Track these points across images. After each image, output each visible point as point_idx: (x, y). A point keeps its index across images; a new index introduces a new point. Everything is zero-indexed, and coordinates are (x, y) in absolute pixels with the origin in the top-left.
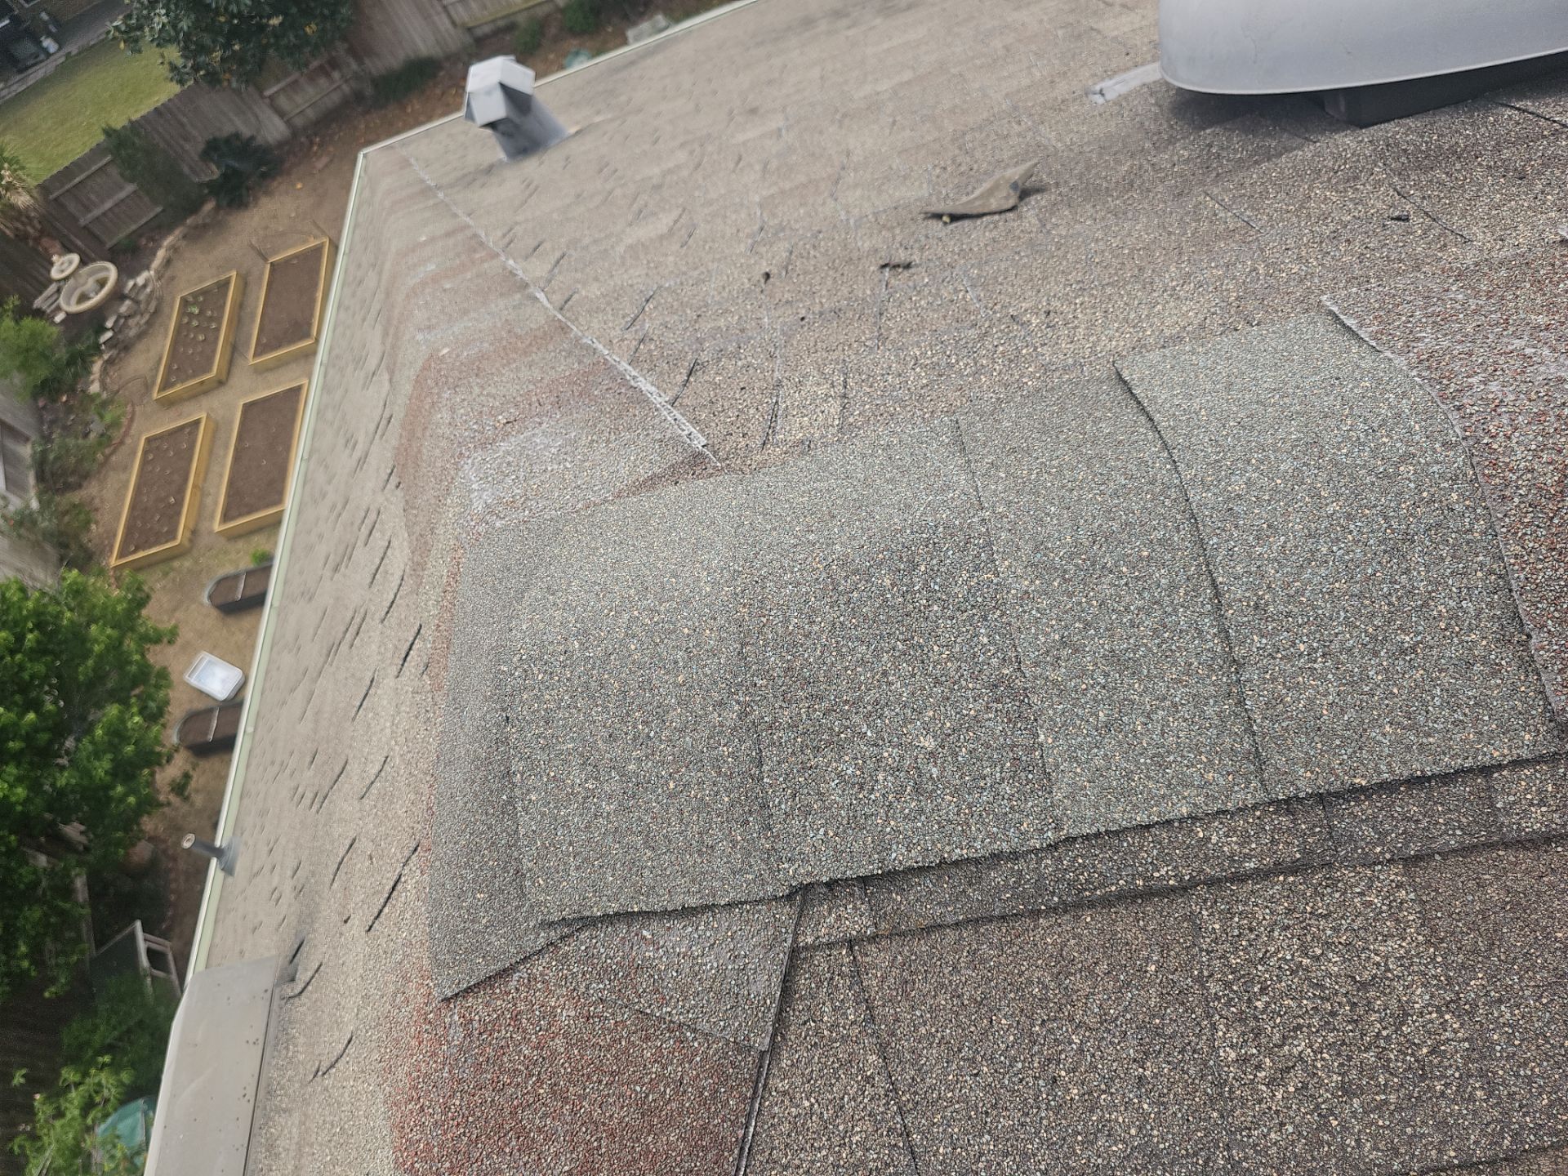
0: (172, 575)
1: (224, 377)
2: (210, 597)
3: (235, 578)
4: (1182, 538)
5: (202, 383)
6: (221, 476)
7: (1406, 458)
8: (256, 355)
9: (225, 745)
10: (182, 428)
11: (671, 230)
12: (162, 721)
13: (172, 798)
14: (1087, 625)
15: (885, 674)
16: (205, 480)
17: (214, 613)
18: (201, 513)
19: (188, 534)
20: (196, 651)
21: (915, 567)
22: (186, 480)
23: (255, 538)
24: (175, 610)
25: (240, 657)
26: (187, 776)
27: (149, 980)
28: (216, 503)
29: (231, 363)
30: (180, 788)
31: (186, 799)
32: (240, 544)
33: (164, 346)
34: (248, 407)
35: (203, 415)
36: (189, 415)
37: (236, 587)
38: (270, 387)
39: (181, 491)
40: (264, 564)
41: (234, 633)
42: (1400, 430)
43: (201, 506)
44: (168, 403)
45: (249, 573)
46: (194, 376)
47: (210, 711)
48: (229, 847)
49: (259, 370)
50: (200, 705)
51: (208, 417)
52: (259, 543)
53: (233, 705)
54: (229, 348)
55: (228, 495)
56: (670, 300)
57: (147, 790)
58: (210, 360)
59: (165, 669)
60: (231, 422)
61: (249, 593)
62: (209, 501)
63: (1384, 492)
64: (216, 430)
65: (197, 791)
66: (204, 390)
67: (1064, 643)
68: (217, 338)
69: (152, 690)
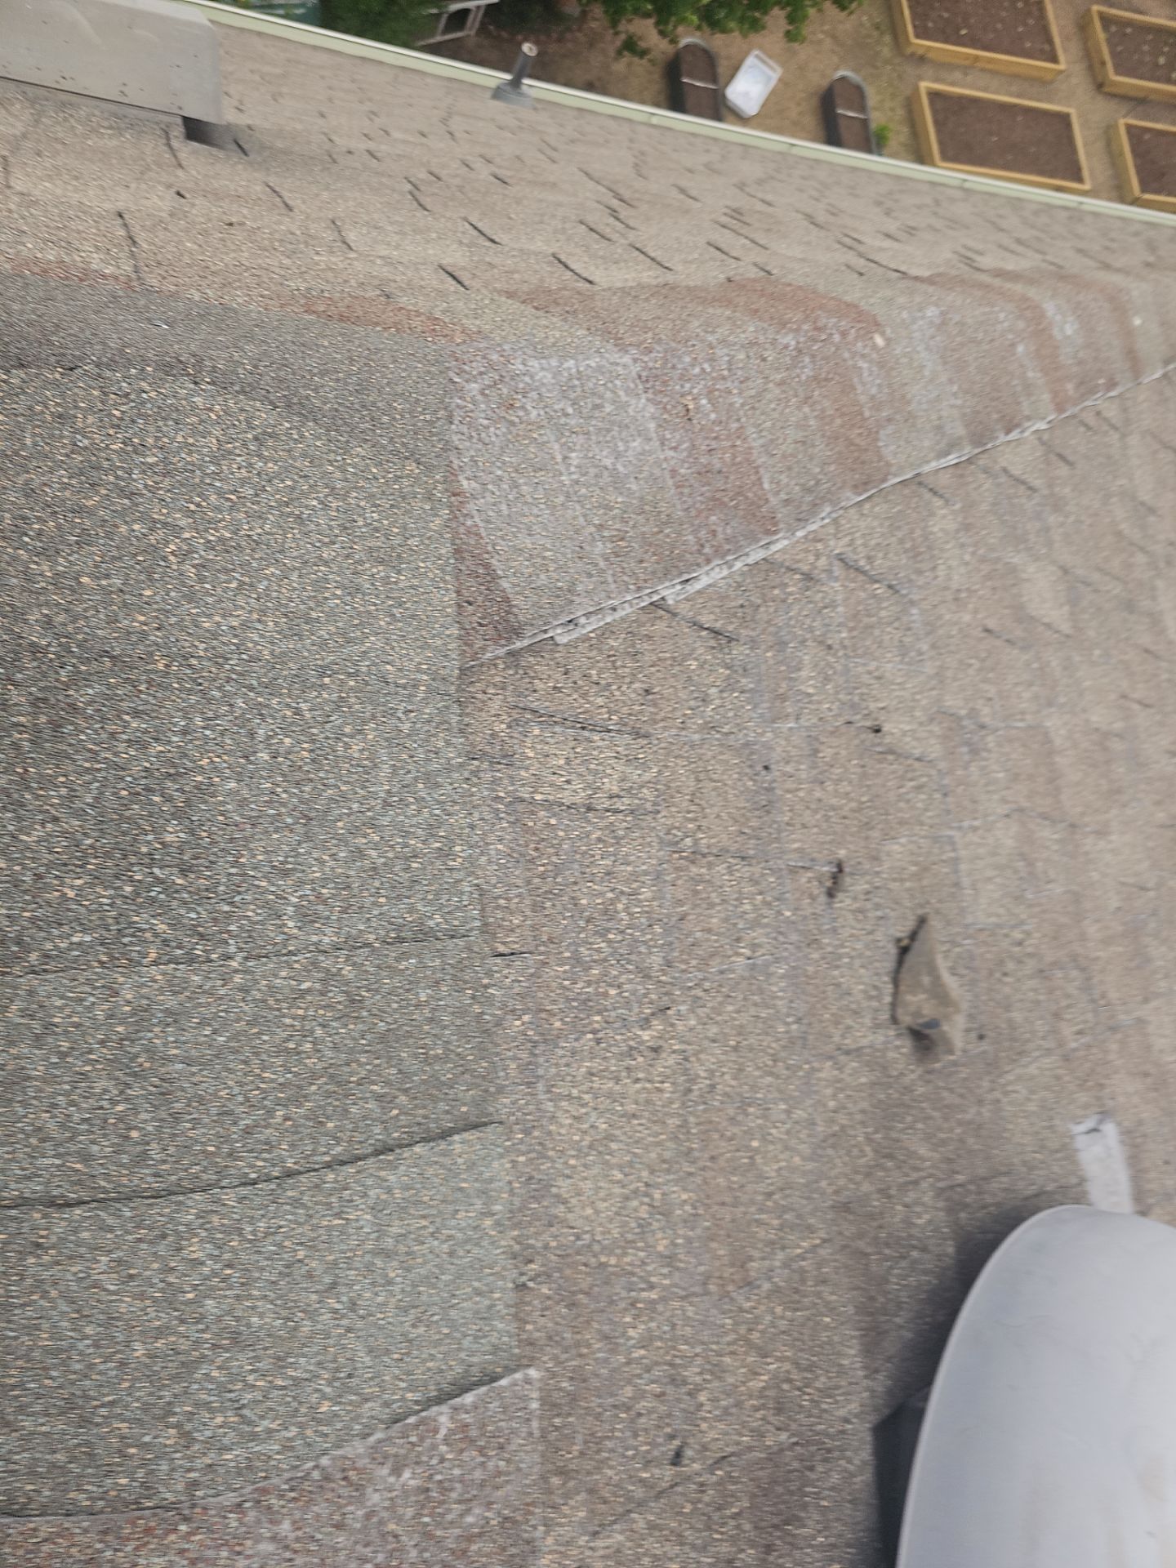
0: (875, 33)
1: (1106, 89)
2: (843, 79)
3: (861, 106)
4: (144, 1178)
5: (1103, 63)
6: (985, 90)
7: (187, 1438)
8: (1129, 127)
9: (676, 100)
10: (1050, 41)
11: (1032, 619)
12: (705, 26)
13: (623, 37)
14: (63, 1055)
15: (56, 820)
16: (983, 70)
17: (825, 83)
18: (943, 67)
19: (920, 52)
20: (783, 64)
21: (183, 872)
22: (986, 48)
23: (905, 130)
24: (834, 37)
25: (771, 116)
26: (643, 53)
27: (435, 11)
28: (953, 84)
29: (1124, 98)
30: (631, 46)
31: (619, 53)
32: (900, 112)
33: (1157, 16)
34: (1064, 120)
35: (1062, 66)
36: (1065, 50)
37: (850, 108)
38: (1085, 145)
39: (973, 42)
40: (871, 141)
41: (799, 104)
42: (230, 1437)
43: (951, 67)
44: (1083, 26)
45: (865, 123)
46: (1114, 54)
47: (714, 80)
48: (522, 95)
49: (1108, 135)
50: (722, 69)
51: (1061, 72)
52: (899, 135)
53: (717, 107)
54: (1141, 95)
55: (961, 98)
56: (883, 613)
57: (630, 8)
58: (1130, 73)
59: (764, 28)
60: (1050, 101)
61: (842, 123)
62: (958, 75)
63: (146, 1408)
64: (1042, 83)
65: (629, 65)
66: (1093, 66)
67: (48, 1026)
68: (1158, 80)
69: (739, 14)
